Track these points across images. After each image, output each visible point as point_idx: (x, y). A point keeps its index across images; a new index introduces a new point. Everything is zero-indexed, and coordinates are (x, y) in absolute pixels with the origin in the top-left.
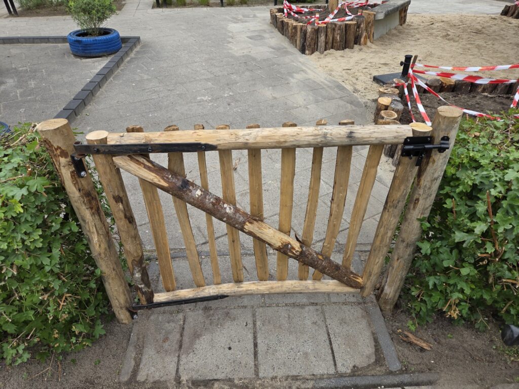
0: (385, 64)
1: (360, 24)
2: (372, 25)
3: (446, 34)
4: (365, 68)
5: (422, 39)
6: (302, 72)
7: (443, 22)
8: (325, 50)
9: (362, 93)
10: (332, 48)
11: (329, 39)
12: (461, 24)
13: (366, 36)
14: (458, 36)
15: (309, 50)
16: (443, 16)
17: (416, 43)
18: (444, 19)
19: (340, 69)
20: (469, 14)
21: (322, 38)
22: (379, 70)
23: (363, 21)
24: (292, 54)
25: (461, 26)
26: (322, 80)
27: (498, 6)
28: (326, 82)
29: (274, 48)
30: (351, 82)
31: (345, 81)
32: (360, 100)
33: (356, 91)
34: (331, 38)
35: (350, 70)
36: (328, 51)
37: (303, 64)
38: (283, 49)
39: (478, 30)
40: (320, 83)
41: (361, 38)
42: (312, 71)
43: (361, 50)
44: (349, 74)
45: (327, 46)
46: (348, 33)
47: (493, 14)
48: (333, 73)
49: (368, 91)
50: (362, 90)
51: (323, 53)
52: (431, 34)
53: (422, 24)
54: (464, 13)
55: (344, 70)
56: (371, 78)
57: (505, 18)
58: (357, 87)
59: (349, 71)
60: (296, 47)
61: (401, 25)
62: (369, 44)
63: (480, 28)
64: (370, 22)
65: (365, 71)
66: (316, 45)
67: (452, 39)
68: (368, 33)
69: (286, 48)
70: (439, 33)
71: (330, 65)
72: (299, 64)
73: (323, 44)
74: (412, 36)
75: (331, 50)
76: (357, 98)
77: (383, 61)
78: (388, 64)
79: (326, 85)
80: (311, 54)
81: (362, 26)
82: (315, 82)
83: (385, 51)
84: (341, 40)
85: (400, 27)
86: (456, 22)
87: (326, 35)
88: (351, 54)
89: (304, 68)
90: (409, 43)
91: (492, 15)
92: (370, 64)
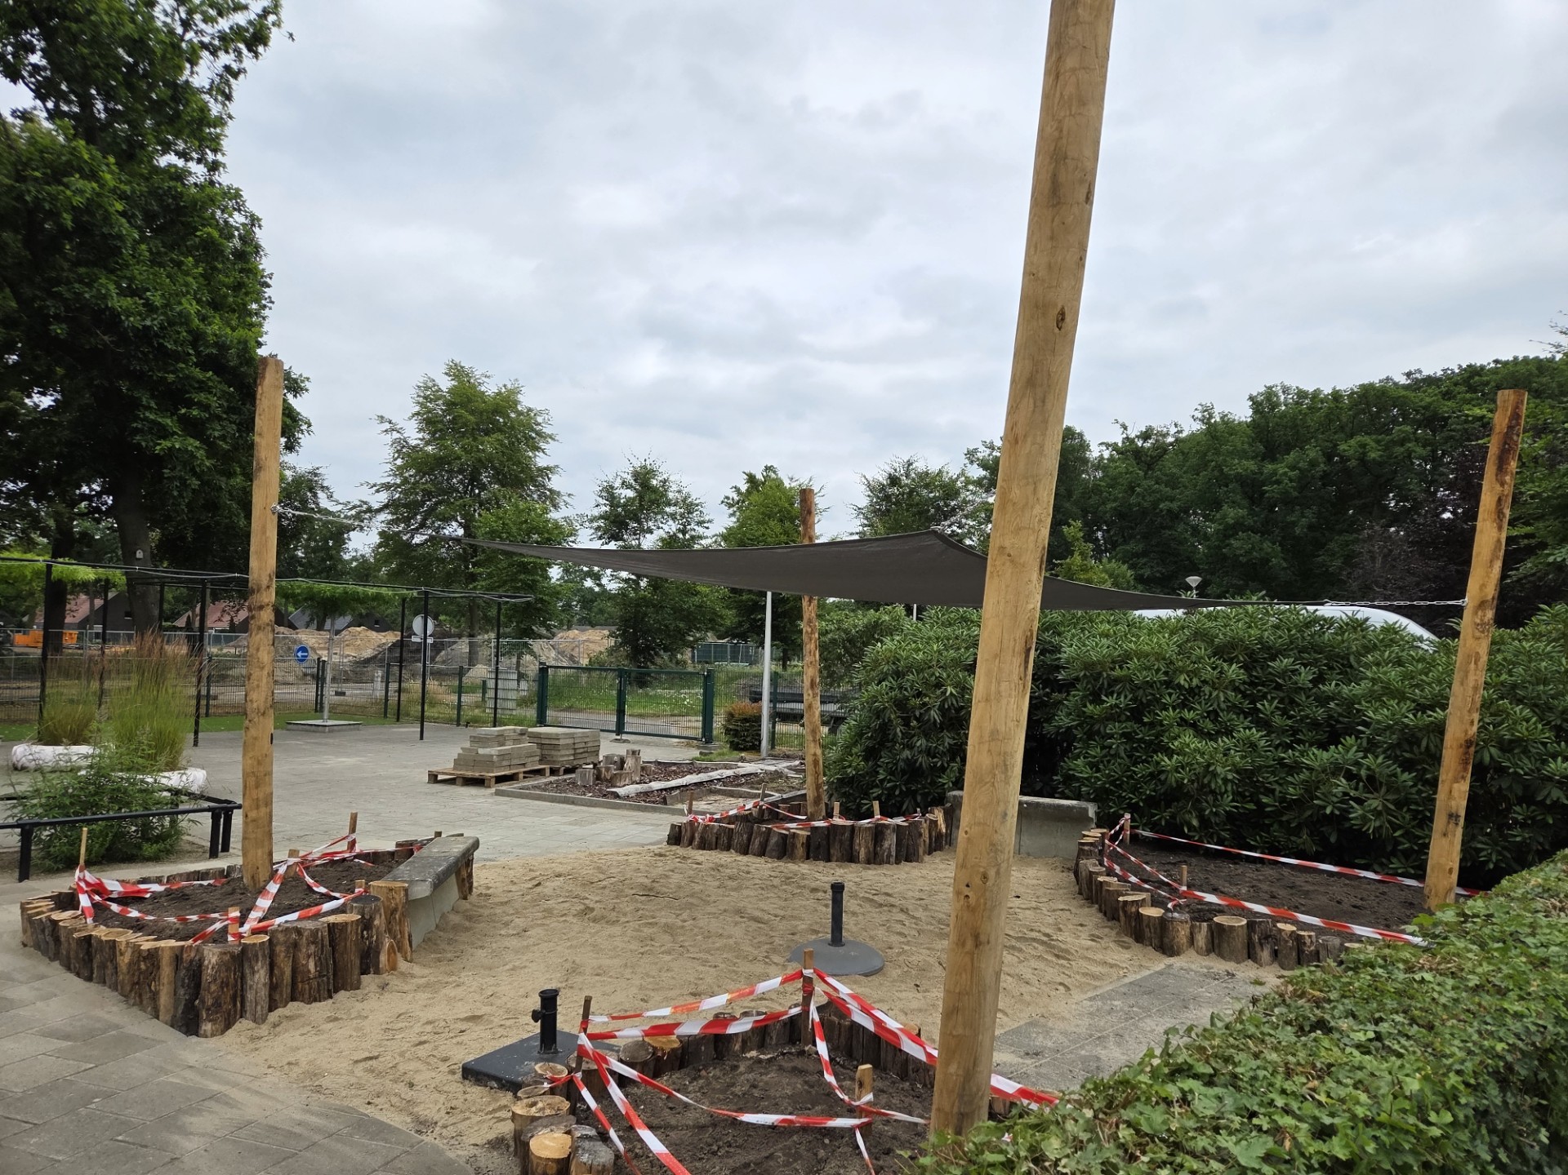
0: (474, 1018)
1: (372, 919)
2: (403, 915)
3: (582, 907)
4: (421, 1043)
5: (532, 927)
6: (211, 1104)
7: (559, 876)
8: (271, 1010)
9: (445, 1127)
10: (293, 999)
11: (283, 973)
12: (602, 876)
13: (391, 946)
14: (613, 909)
15: (213, 1021)
16: (552, 861)
17: (525, 943)
18: (559, 869)
19: (344, 1065)
20: (605, 850)
21: (259, 977)
22: (464, 1038)
23: (377, 910)
24: (146, 1043)
25: (604, 883)
26: (298, 1116)
27: (652, 825)
28: (314, 1120)
29: (66, 1037)
30: (394, 1100)
31: (376, 1101)
32: (451, 1155)
33: (423, 1125)
34: (288, 971)
35: (376, 1058)
36: (280, 1011)
37: (204, 1071)
38: (105, 1031)
39: (644, 887)
40: (297, 1130)
41: (378, 953)
42: (248, 1089)
43: (384, 987)
44: (379, 1075)
45: (277, 997)
46: (340, 948)
47: (651, 844)
48: (325, 1082)
49: (461, 1116)
50: (441, 1117)
51: (264, 1020)
52: (549, 912)
53: (513, 888)
54: (593, 849)
55: (357, 1062)
56: (453, 1072)
57: (680, 850)
58: (423, 1111)
59: (373, 1063)
60: (157, 1017)
61: (465, 898)
62: (403, 965)
63: (647, 881)
64: (395, 910)
65: (422, 1051)
66: (239, 999)
67: (603, 917)
68: (394, 938)
69: (117, 1027)
70: (566, 905)
71: (303, 1056)
72: (188, 1074)
73: (264, 993)
74: (506, 924)
75: (291, 1004)
76: (438, 1151)
77: (463, 1011)
78: (479, 1017)
79: (317, 1130)
80: (223, 1032)
81: (376, 922)
82: (273, 1129)
83: (454, 978)
84: (320, 972)
85: (465, 905)
86: (588, 872)
87: (272, 967)
88: (359, 1006)
89: (215, 1087)
90: (508, 945)
91: (651, 847)
92: (429, 1028)
